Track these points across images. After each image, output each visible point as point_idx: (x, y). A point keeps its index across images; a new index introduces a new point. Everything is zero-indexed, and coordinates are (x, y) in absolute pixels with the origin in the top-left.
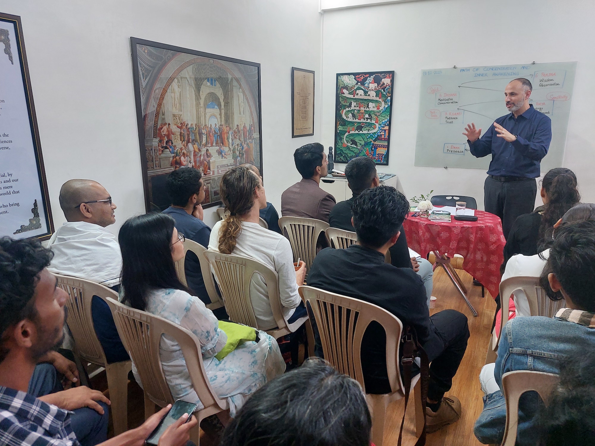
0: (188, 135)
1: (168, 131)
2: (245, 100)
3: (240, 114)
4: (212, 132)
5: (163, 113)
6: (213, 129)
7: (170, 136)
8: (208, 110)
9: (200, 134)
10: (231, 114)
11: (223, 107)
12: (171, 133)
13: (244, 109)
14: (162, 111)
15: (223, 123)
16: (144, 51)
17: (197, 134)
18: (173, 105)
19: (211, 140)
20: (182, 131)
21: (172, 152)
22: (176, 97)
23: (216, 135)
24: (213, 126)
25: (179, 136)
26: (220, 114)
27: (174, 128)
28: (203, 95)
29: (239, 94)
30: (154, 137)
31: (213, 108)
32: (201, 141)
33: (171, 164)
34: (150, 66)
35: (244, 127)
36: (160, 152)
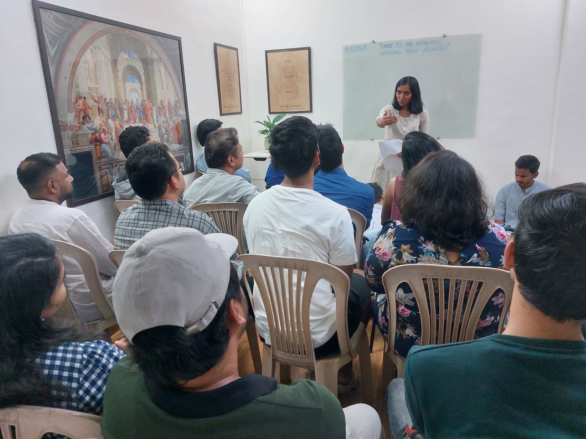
0: (108, 110)
1: (84, 105)
2: (167, 75)
3: (163, 88)
4: (134, 107)
5: (76, 85)
6: (134, 104)
7: (87, 111)
8: (127, 84)
9: (121, 110)
10: (153, 88)
11: (143, 81)
12: (87, 107)
13: (167, 84)
14: (76, 83)
15: (145, 98)
16: (49, 17)
17: (118, 110)
18: (88, 78)
19: (133, 116)
20: (100, 106)
21: (91, 129)
22: (90, 67)
23: (139, 111)
24: (135, 101)
25: (97, 111)
26: (142, 89)
27: (90, 102)
28: (121, 68)
29: (160, 68)
30: (68, 112)
31: (134, 81)
32: (123, 117)
33: (91, 141)
34: (57, 33)
35: (169, 103)
36: (77, 128)
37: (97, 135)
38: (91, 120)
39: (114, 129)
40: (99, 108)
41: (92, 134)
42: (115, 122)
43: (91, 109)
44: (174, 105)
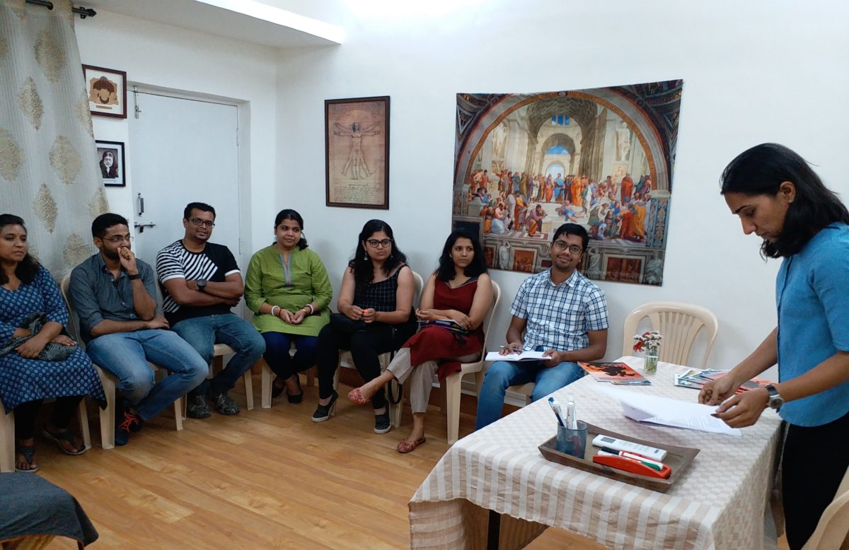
37: (491, 208)
38: (487, 193)
39: (514, 206)
40: (500, 182)
41: (485, 207)
42: (517, 198)
43: (490, 182)
44: (639, 183)
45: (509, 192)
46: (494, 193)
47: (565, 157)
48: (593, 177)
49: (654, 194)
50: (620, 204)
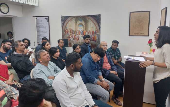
45: (72, 33)
46: (70, 34)
47: (82, 27)
48: (87, 31)
49: (98, 33)
50: (92, 35)
